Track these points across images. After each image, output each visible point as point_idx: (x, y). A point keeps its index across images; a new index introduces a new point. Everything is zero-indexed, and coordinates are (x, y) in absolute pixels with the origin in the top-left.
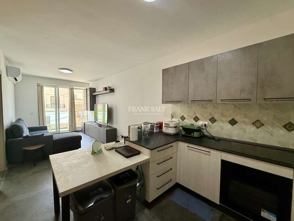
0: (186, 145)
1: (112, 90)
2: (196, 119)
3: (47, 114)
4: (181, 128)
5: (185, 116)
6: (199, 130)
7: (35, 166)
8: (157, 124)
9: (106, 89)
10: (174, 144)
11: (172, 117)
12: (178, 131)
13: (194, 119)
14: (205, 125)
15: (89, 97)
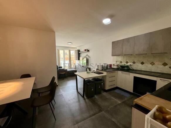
0: (121, 72)
1: (88, 51)
2: (127, 62)
3: (61, 62)
4: (120, 66)
5: (122, 61)
6: (127, 67)
7: (63, 79)
8: (110, 65)
9: (85, 50)
10: (116, 71)
11: (116, 62)
12: (118, 67)
13: (126, 62)
14: (131, 65)
15: (77, 54)
